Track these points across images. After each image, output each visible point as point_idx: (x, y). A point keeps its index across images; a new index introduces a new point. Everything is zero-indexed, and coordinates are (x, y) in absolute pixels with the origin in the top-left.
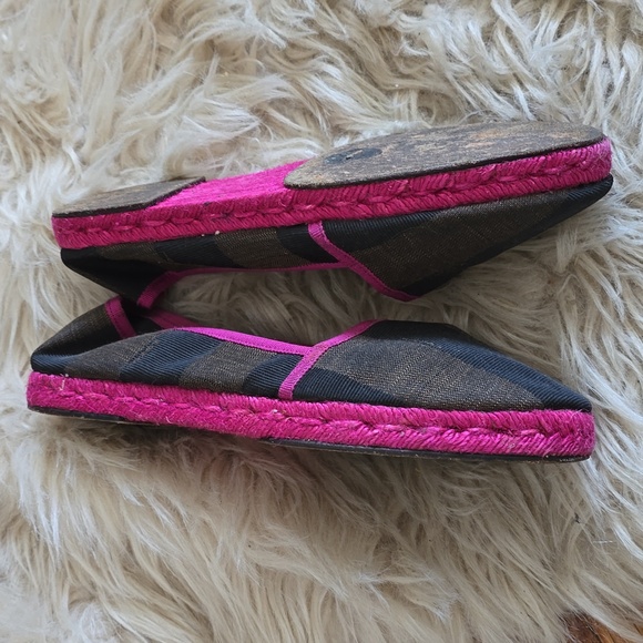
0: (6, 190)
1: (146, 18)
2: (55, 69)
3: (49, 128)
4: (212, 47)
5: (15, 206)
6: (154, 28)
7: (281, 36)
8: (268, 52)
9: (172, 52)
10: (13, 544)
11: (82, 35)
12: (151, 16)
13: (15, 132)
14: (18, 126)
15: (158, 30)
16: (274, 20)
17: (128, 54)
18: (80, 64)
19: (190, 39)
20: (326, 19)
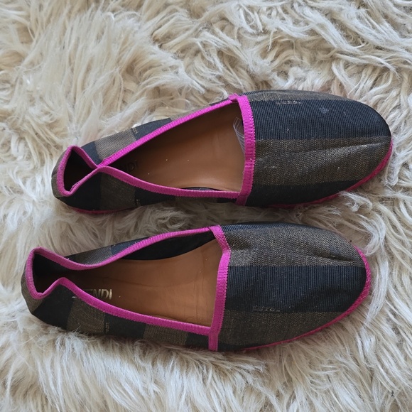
0: (29, 177)
1: (117, 72)
2: (60, 102)
3: (56, 139)
4: (158, 91)
5: (34, 188)
6: (122, 79)
7: (201, 85)
8: (192, 94)
9: (133, 93)
10: (31, 402)
11: (77, 81)
12: (120, 71)
13: (34, 140)
14: (35, 136)
15: (125, 79)
16: (196, 74)
17: (106, 94)
18: (75, 99)
19: (144, 86)
20: (229, 75)
